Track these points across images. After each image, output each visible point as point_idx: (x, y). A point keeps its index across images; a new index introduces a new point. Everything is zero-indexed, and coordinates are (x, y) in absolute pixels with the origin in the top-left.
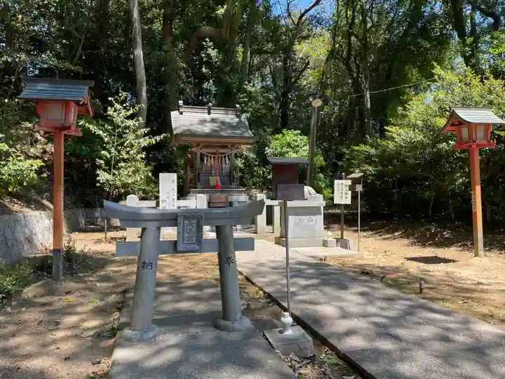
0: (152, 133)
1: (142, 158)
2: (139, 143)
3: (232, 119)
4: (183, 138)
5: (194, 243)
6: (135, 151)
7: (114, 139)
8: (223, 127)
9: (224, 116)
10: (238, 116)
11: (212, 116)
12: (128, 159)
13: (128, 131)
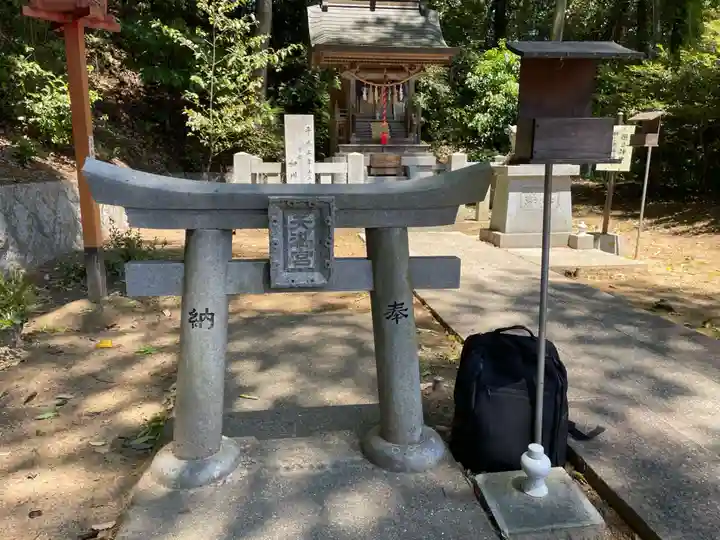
0: (275, 44)
1: (256, 88)
2: (252, 61)
3: (412, 18)
4: (331, 54)
5: (312, 270)
6: (245, 74)
7: (211, 54)
8: (398, 33)
9: (399, 12)
10: (423, 13)
11: (380, 13)
12: (235, 90)
13: (232, 40)
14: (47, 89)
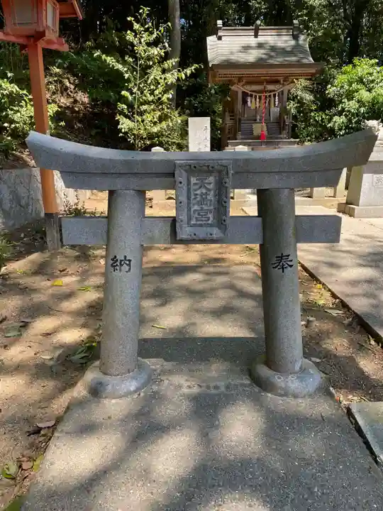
0: (182, 65)
1: (168, 99)
2: (165, 79)
3: (286, 41)
4: (222, 71)
6: (161, 89)
7: (136, 75)
8: (273, 54)
9: (276, 38)
10: (295, 37)
11: (261, 39)
12: (153, 101)
13: (151, 63)
14: (23, 103)
